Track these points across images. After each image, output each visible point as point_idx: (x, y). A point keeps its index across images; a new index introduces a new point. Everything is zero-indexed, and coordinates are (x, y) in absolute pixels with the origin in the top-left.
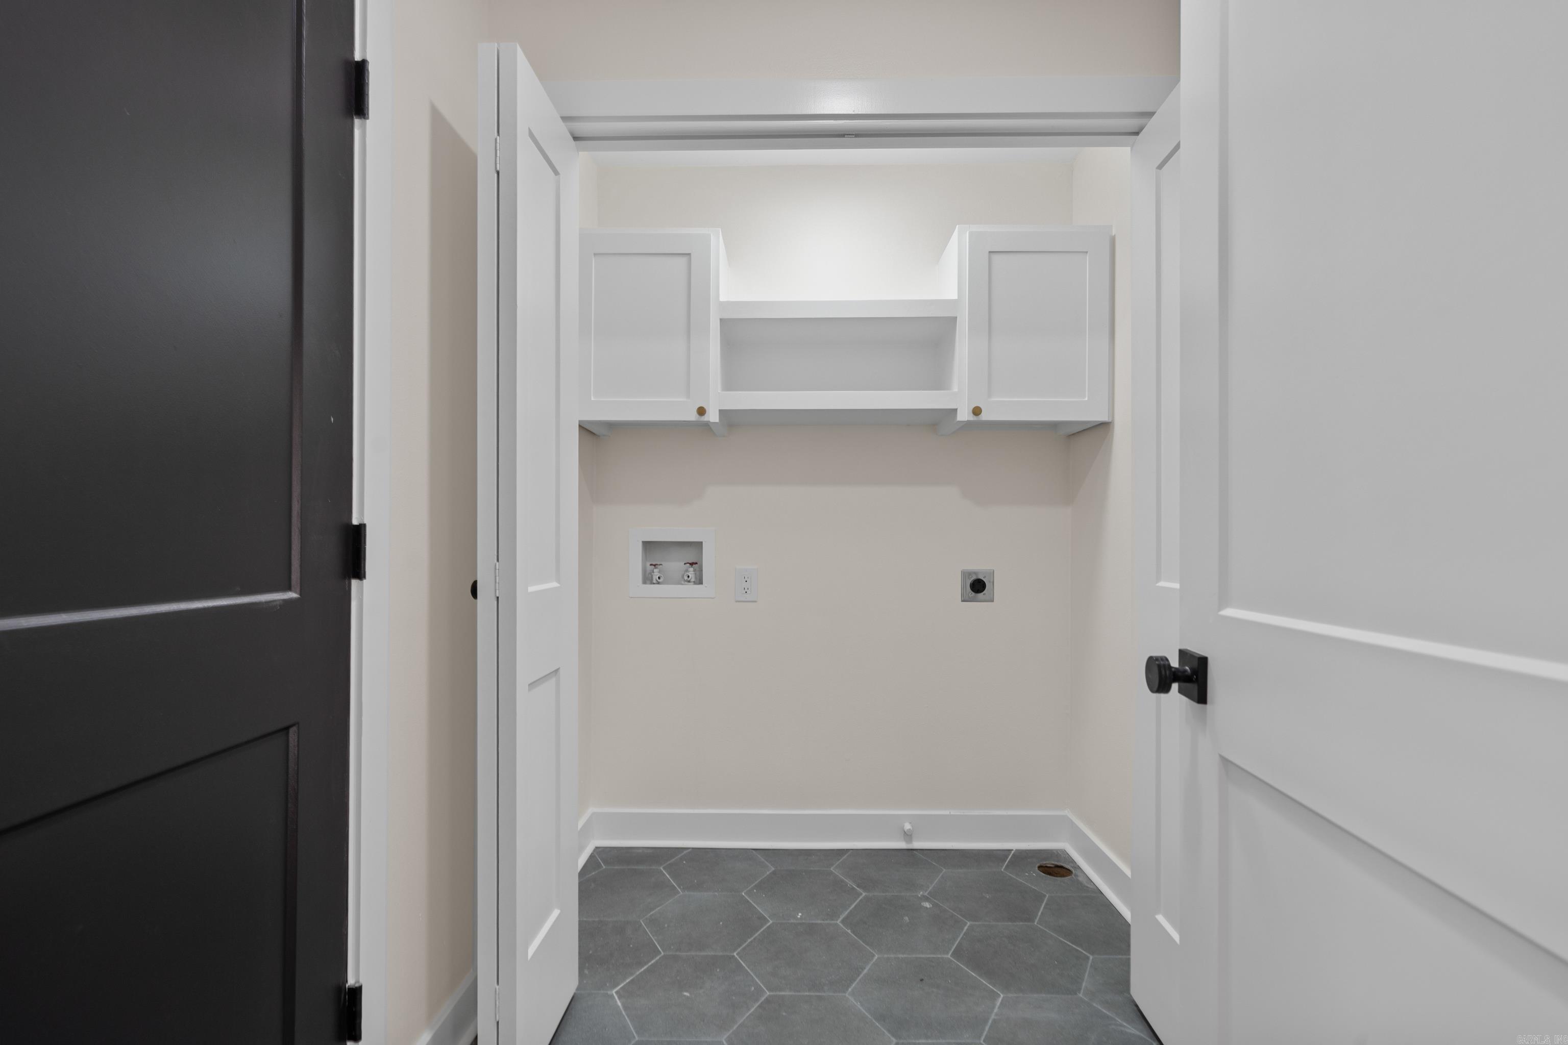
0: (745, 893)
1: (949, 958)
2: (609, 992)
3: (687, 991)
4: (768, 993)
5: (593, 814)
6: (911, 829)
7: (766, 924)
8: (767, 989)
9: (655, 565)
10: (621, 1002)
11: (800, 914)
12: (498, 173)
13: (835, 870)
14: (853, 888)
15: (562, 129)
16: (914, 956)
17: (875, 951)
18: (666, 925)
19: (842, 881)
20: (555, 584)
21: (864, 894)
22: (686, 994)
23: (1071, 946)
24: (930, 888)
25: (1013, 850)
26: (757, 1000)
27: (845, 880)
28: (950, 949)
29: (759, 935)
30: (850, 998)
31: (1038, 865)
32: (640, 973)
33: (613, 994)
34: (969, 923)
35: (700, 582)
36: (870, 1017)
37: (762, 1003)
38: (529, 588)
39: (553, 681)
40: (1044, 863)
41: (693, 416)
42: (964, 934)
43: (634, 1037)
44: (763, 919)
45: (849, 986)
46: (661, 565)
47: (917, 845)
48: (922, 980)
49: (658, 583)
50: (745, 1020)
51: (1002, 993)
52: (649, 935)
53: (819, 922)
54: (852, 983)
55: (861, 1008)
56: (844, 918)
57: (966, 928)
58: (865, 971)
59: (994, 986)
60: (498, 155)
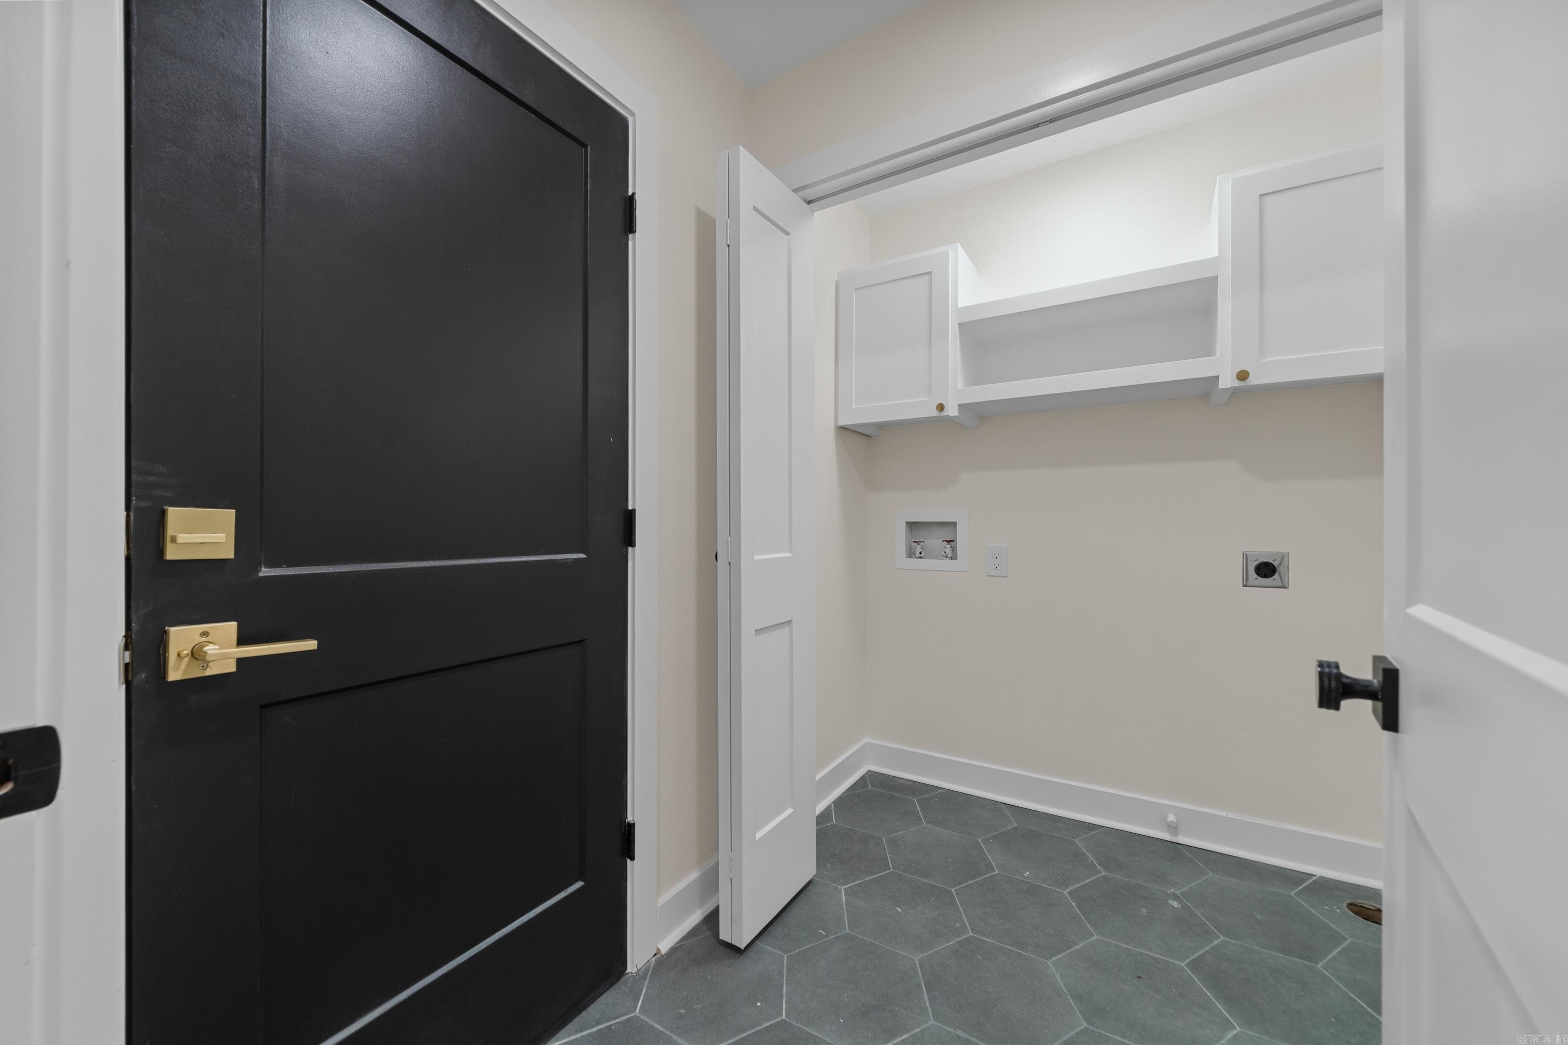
0: (981, 840)
1: (1183, 967)
2: (839, 887)
3: (900, 908)
4: (971, 934)
5: (867, 744)
6: (1175, 821)
7: (991, 872)
8: (971, 930)
9: (917, 542)
10: (845, 898)
11: (1027, 873)
12: (729, 246)
13: (1080, 843)
14: (1093, 865)
15: (796, 198)
16: (1140, 950)
17: (1096, 932)
18: (902, 848)
19: (1084, 855)
20: (789, 555)
21: (1104, 873)
22: (899, 910)
23: (1365, 1009)
24: (1185, 889)
25: (1315, 876)
26: (959, 937)
27: (1087, 854)
28: (1187, 958)
29: (981, 880)
30: (1051, 966)
31: (1349, 901)
32: (868, 880)
33: (841, 890)
34: (1222, 938)
35: (954, 557)
36: (1066, 992)
37: (962, 940)
38: (755, 557)
39: (786, 630)
40: (1359, 901)
41: (934, 413)
42: (1212, 948)
43: (846, 929)
44: (990, 867)
45: (1054, 955)
46: (924, 542)
47: (1182, 839)
48: (1139, 977)
49: (921, 558)
50: (941, 949)
51: (1239, 1027)
52: (886, 852)
53: (1045, 886)
54: (1059, 954)
55: (1060, 981)
56: (1072, 890)
57: (1216, 942)
58: (1077, 947)
59: (1231, 1015)
60: (728, 233)
